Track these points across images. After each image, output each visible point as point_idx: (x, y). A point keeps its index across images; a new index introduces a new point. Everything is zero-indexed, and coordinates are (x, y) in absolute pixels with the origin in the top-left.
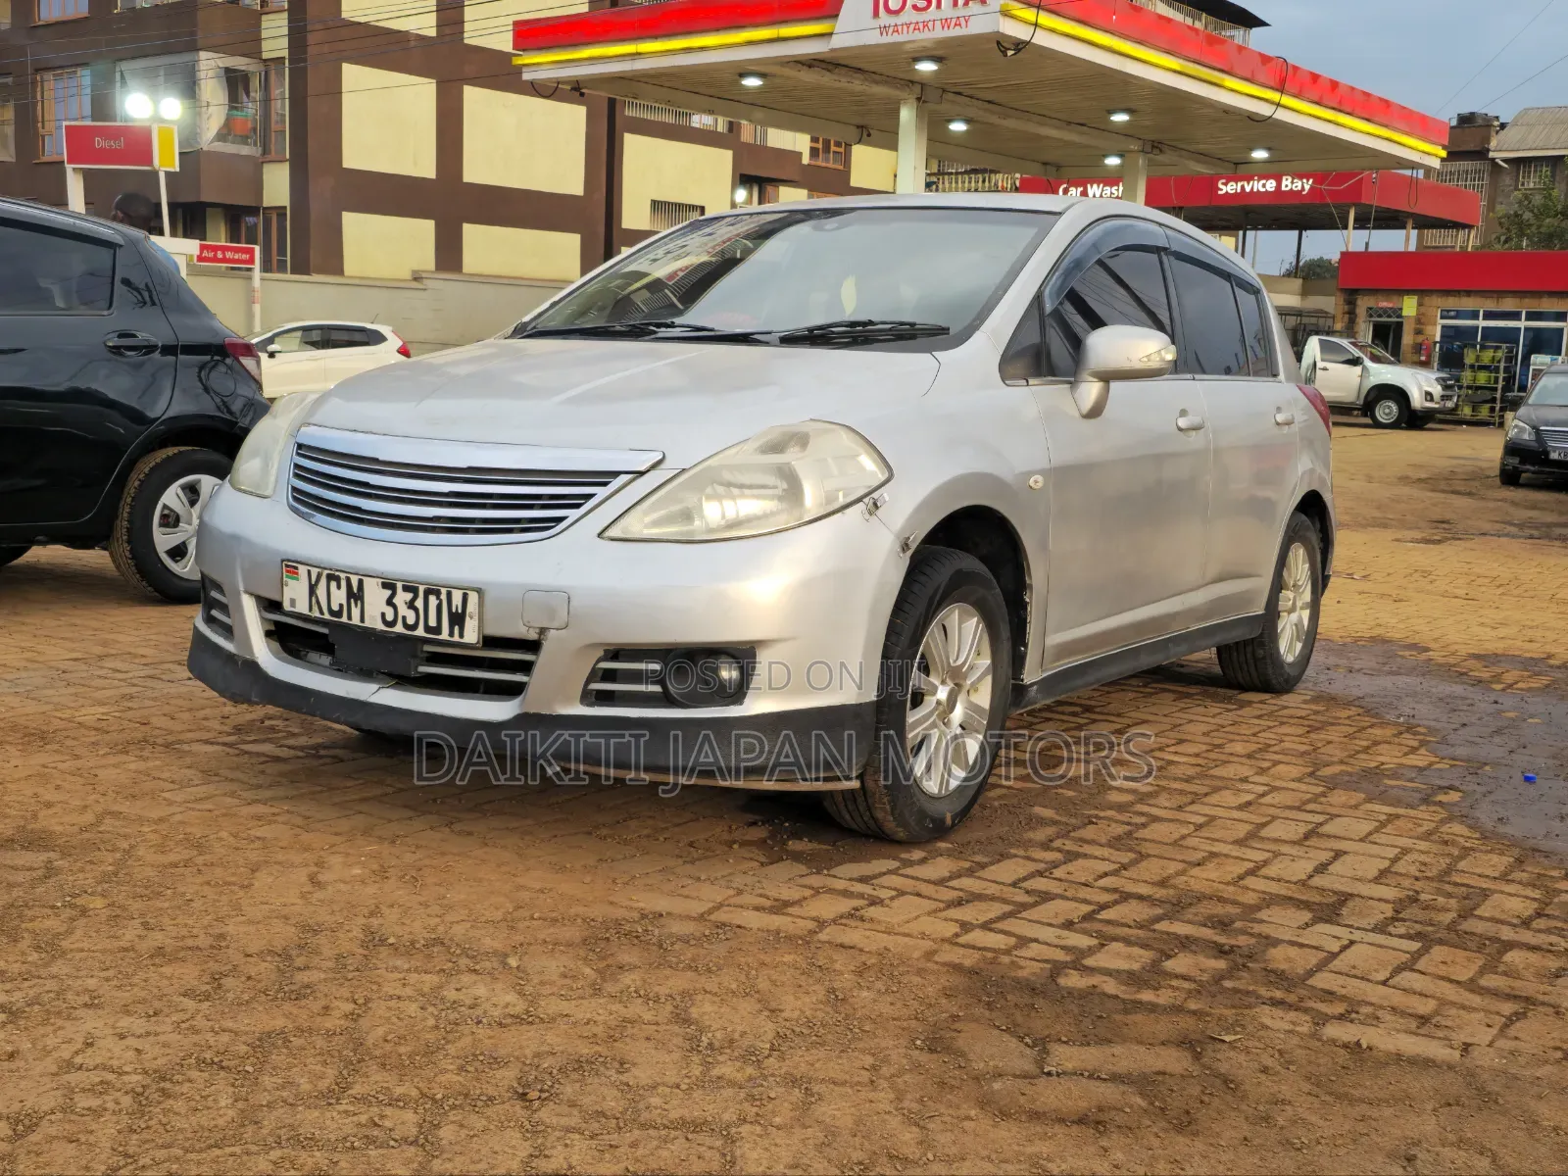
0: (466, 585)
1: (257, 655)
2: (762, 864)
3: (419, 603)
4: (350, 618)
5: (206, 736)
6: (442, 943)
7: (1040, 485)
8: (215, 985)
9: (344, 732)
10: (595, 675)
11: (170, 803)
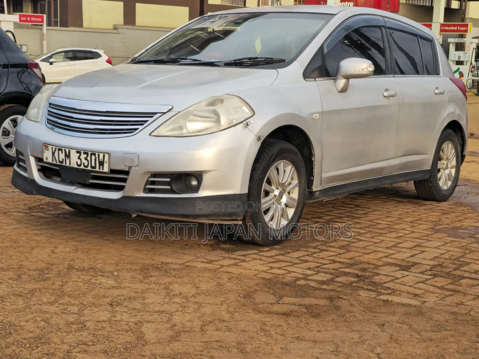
0: (104, 152)
1: (35, 177)
2: (209, 251)
3: (89, 158)
4: (66, 163)
5: (18, 210)
6: (93, 269)
7: (317, 117)
8: (19, 277)
9: (69, 210)
10: (148, 183)
11: (5, 230)
